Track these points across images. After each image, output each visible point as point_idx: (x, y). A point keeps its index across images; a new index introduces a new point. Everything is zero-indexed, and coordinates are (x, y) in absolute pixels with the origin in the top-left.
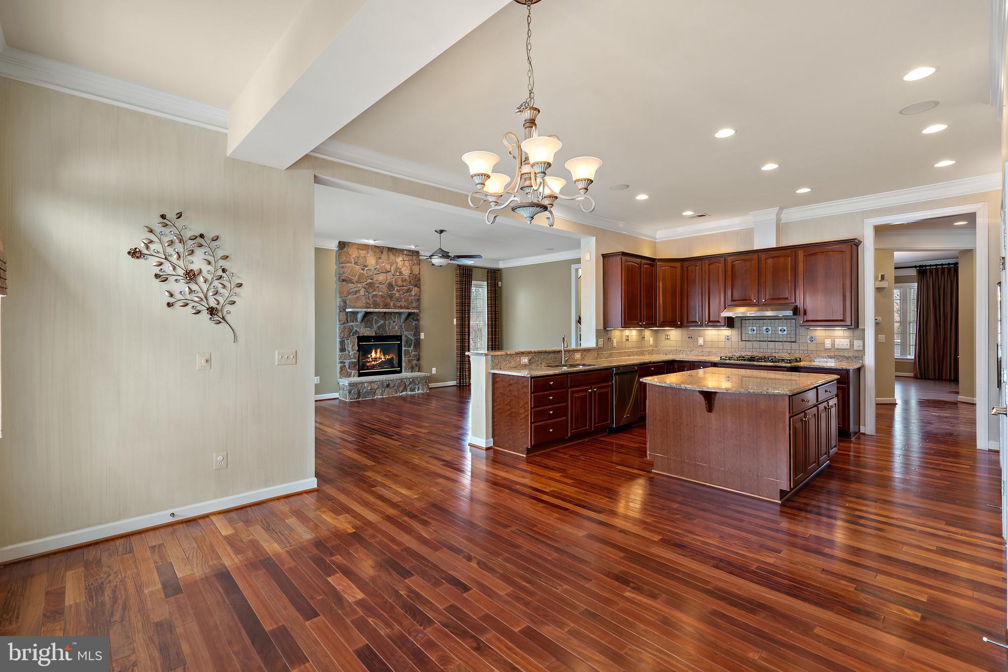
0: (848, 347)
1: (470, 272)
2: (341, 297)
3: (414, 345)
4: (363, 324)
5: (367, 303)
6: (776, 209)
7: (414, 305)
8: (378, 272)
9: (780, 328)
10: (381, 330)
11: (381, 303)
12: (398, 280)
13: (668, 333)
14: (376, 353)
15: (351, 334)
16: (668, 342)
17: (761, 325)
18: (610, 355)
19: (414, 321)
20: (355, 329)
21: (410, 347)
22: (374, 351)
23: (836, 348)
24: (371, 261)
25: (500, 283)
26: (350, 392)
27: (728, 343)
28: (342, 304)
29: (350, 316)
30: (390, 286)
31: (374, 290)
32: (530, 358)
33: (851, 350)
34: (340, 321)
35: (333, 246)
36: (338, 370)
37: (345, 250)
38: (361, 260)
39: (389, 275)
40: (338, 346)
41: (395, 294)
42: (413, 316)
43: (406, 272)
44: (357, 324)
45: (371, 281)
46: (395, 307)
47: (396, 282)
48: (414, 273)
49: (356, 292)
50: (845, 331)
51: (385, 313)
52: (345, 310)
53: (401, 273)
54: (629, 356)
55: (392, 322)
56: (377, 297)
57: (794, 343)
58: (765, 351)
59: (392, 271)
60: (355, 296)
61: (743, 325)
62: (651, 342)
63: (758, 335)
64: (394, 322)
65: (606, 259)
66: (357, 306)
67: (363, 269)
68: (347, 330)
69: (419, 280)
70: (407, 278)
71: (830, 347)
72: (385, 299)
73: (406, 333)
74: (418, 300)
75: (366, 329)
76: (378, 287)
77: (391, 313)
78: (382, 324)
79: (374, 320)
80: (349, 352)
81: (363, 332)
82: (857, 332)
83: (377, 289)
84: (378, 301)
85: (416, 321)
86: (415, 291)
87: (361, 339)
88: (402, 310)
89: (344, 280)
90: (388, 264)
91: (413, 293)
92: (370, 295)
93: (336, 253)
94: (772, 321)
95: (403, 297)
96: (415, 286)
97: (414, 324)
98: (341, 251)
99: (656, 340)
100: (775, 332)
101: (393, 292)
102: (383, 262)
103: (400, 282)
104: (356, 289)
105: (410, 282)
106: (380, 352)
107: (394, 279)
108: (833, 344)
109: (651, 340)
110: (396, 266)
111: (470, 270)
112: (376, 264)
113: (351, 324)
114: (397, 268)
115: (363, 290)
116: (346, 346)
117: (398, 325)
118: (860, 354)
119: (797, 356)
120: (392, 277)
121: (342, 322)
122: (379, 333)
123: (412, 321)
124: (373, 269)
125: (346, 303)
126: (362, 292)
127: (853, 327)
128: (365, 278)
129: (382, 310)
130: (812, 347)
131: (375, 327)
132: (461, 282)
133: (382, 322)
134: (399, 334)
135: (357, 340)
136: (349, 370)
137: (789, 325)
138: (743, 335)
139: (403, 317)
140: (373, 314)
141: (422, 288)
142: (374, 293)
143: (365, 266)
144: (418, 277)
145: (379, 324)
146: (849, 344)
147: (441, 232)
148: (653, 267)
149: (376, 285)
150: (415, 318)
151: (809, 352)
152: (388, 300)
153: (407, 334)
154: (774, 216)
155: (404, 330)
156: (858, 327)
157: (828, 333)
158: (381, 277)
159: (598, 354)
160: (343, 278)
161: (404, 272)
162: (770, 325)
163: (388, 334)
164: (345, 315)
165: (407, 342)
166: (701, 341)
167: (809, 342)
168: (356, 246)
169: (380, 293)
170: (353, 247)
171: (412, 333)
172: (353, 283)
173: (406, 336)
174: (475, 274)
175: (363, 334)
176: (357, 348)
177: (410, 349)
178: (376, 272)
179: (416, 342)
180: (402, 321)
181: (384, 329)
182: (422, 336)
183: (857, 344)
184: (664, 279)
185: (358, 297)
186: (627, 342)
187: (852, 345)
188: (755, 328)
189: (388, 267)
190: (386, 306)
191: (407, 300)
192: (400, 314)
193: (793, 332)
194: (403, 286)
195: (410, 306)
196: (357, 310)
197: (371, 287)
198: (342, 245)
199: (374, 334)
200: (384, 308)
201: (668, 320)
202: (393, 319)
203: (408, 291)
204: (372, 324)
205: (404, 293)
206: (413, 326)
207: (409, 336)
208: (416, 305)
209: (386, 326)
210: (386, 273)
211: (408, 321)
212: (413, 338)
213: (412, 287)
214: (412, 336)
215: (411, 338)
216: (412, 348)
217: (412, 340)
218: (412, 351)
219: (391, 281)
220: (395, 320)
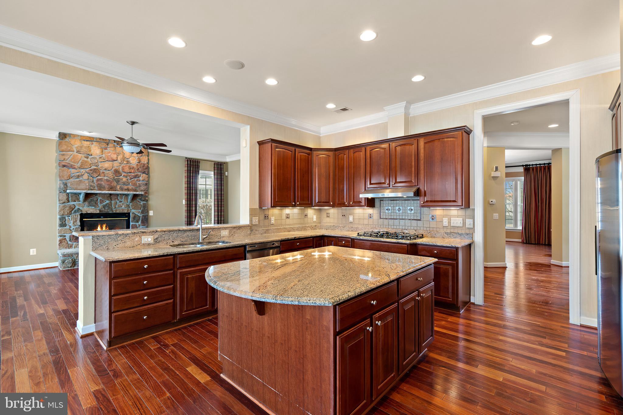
0: (461, 225)
1: (197, 163)
2: (60, 180)
3: (142, 220)
4: (86, 203)
5: (91, 186)
6: (404, 104)
7: (142, 188)
8: (104, 161)
9: (409, 208)
11: (107, 186)
12: (125, 168)
13: (328, 212)
14: (102, 228)
15: (73, 212)
16: (328, 219)
17: (395, 205)
18: (267, 231)
19: (141, 200)
20: (77, 207)
21: (138, 222)
22: (99, 226)
23: (451, 225)
24: (96, 150)
25: (226, 173)
26: (63, 262)
27: (371, 220)
28: (62, 186)
29: (72, 197)
30: (117, 172)
31: (99, 175)
32: (156, 236)
33: (464, 228)
34: (59, 200)
35: (54, 136)
36: (58, 243)
37: (67, 140)
38: (84, 150)
39: (116, 164)
40: (58, 222)
41: (122, 179)
42: (140, 197)
43: (134, 161)
44: (80, 204)
45: (95, 167)
46: (122, 189)
47: (123, 169)
48: (142, 162)
49: (78, 177)
50: (459, 211)
51: (111, 194)
52: (65, 191)
53: (128, 162)
54: (289, 231)
55: (118, 202)
56: (102, 181)
57: (420, 221)
58: (398, 227)
59: (119, 160)
60: (78, 180)
61: (382, 205)
62: (315, 219)
63: (392, 214)
64: (121, 202)
65: (261, 146)
66: (79, 188)
67: (87, 158)
68: (68, 208)
69: (148, 168)
70: (135, 166)
71: (447, 225)
72: (111, 183)
73: (133, 211)
74: (146, 184)
75: (90, 207)
76: (103, 173)
77: (117, 195)
78: (108, 204)
79: (99, 200)
80: (70, 227)
81: (87, 210)
82: (468, 212)
83: (103, 174)
84: (103, 184)
85: (143, 201)
86: (143, 177)
87: (83, 216)
88: (129, 192)
89: (64, 166)
90: (114, 154)
91: (141, 178)
92: (95, 180)
93: (56, 142)
94: (403, 201)
95: (131, 182)
96: (143, 173)
97: (142, 204)
98: (61, 141)
99: (319, 218)
100: (405, 210)
101: (121, 177)
102: (109, 152)
103: (127, 170)
104: (78, 174)
105: (138, 169)
106: (106, 227)
107: (121, 167)
108: (449, 222)
109: (315, 217)
110: (123, 156)
111: (197, 162)
112: (101, 153)
113: (73, 203)
114: (124, 158)
115: (86, 175)
116: (66, 222)
117: (125, 205)
118: (471, 232)
119: (421, 232)
120: (119, 165)
121: (62, 202)
122: (105, 211)
123: (140, 201)
124: (98, 157)
125: (67, 185)
126: (86, 176)
127: (463, 207)
128: (88, 165)
129: (107, 192)
130: (433, 224)
131: (100, 206)
132: (189, 171)
133: (107, 202)
134: (126, 212)
135: (79, 217)
136: (69, 242)
137: (415, 205)
138: (382, 214)
139: (130, 198)
140: (98, 195)
141: (151, 174)
142: (99, 177)
143: (88, 155)
144: (146, 166)
145: (104, 204)
146: (462, 222)
147: (133, 123)
148: (309, 155)
149: (101, 171)
150: (143, 199)
151: (431, 229)
152: (114, 184)
153: (135, 212)
154: (403, 110)
155: (131, 208)
156: (469, 207)
157: (445, 212)
158: (107, 165)
159: (252, 230)
160: (63, 164)
161: (131, 162)
162: (401, 205)
163: (115, 212)
164: (65, 195)
165: (134, 218)
166: (351, 219)
167: (431, 220)
168: (79, 138)
169: (106, 178)
170: (76, 138)
171: (141, 211)
172: (74, 168)
173: (133, 213)
174: (202, 165)
175: (86, 211)
176: (79, 224)
177: (137, 224)
178: (101, 160)
179: (144, 218)
180: (129, 201)
181: (109, 208)
182: (151, 213)
183: (469, 222)
184: (319, 166)
185: (81, 181)
186: (288, 220)
187: (464, 223)
188: (390, 208)
189: (114, 157)
190: (111, 188)
191: (134, 184)
192: (127, 195)
193: (419, 211)
194: (131, 173)
195: (138, 189)
196: (79, 191)
197: (95, 172)
198: (63, 136)
199: (98, 212)
200: (109, 190)
201: (323, 201)
202: (120, 200)
203: (136, 177)
204: (96, 203)
205: (131, 179)
206: (141, 205)
207: (137, 214)
208: (144, 189)
209: (111, 205)
210: (112, 161)
211: (135, 201)
212: (141, 215)
213: (139, 173)
214: (140, 213)
215: (139, 215)
216: (140, 223)
217: (139, 217)
218: (139, 226)
219: (117, 168)
220: (122, 200)
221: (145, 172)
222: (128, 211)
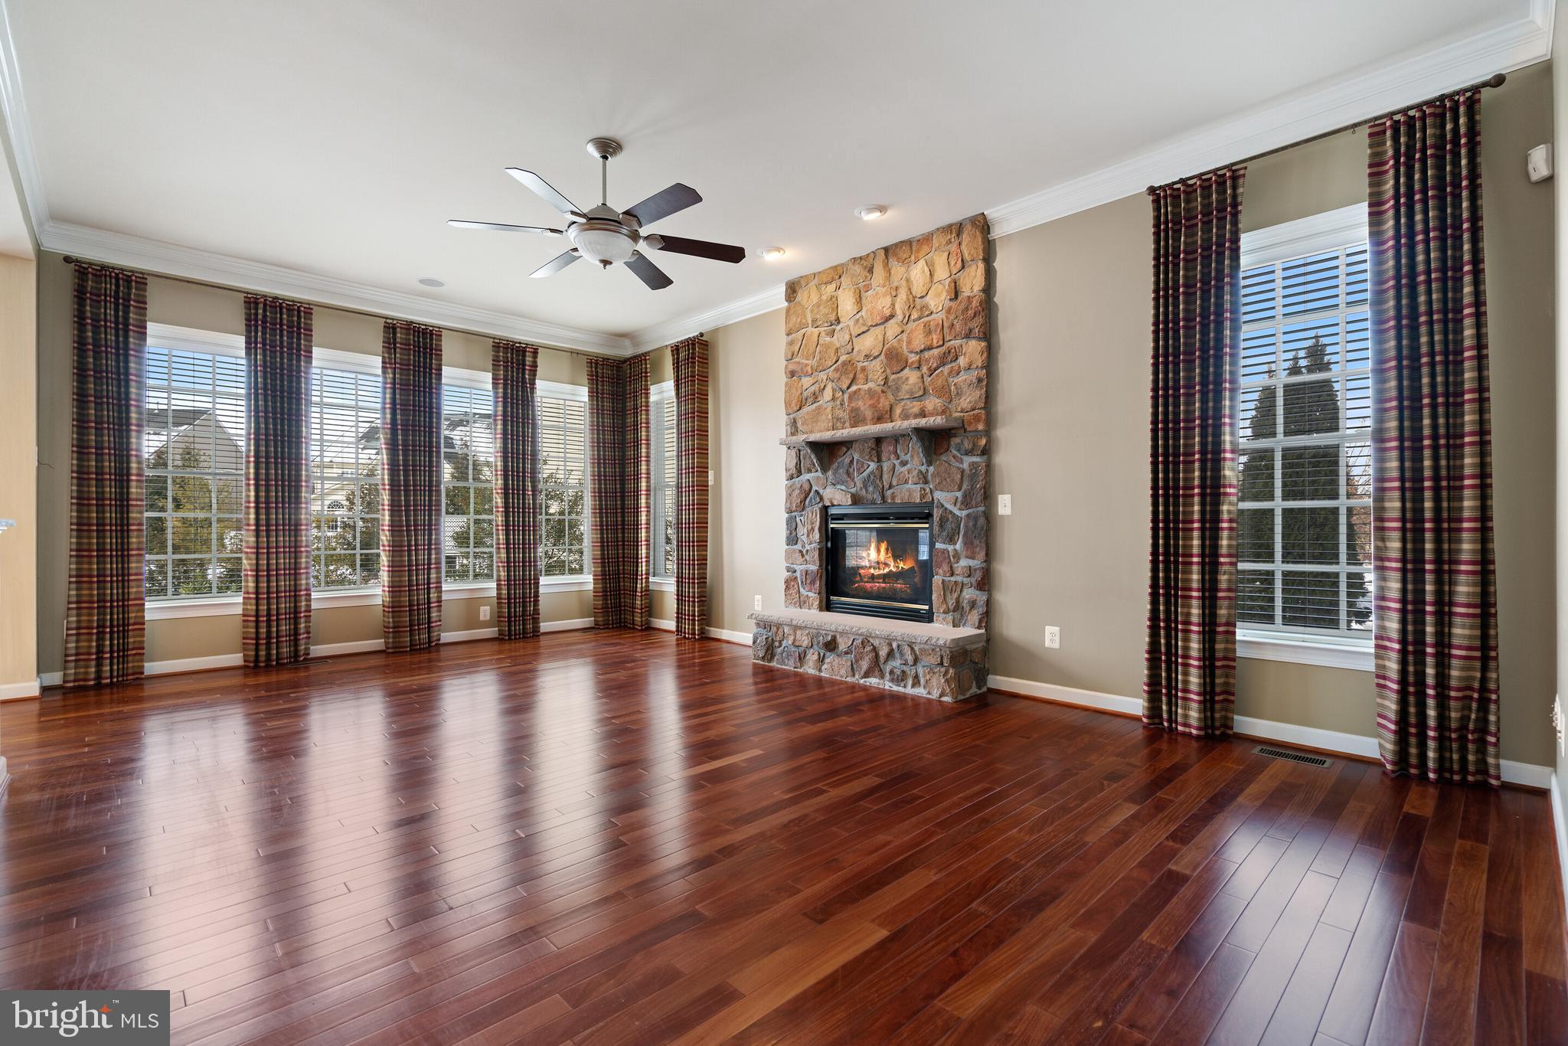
2: (787, 414)
3: (966, 535)
4: (831, 474)
5: (837, 417)
7: (966, 400)
8: (865, 328)
10: (871, 489)
11: (869, 414)
12: (915, 335)
15: (807, 503)
19: (962, 454)
20: (814, 489)
21: (951, 540)
24: (847, 302)
28: (790, 430)
29: (805, 456)
30: (895, 359)
31: (854, 381)
34: (786, 471)
36: (783, 587)
37: (798, 298)
39: (892, 327)
40: (783, 531)
42: (957, 440)
43: (939, 299)
44: (820, 477)
45: (847, 357)
46: (907, 414)
47: (910, 342)
48: (966, 292)
49: (816, 396)
51: (879, 441)
53: (923, 310)
55: (897, 462)
56: (860, 399)
59: (899, 312)
60: (816, 405)
64: (904, 464)
67: (834, 332)
68: (797, 492)
69: (989, 309)
70: (943, 317)
72: (879, 400)
73: (938, 496)
74: (984, 381)
75: (839, 486)
76: (863, 369)
77: (896, 437)
78: (873, 473)
79: (855, 463)
80: (804, 545)
81: (833, 495)
83: (862, 375)
84: (863, 407)
85: (968, 453)
86: (969, 353)
87: (824, 515)
89: (793, 374)
90: (886, 293)
91: (963, 361)
92: (846, 397)
95: (933, 383)
96: (971, 336)
97: (965, 466)
98: (790, 306)
101: (904, 373)
102: (876, 296)
103: (920, 340)
104: (814, 388)
105: (952, 327)
106: (887, 550)
107: (904, 337)
110: (910, 294)
112: (858, 308)
113: (809, 475)
114: (911, 303)
115: (829, 387)
116: (797, 531)
117: (917, 473)
120: (899, 330)
121: (789, 475)
123: (959, 455)
124: (852, 324)
125: (797, 426)
126: (829, 392)
128: (834, 354)
129: (870, 430)
131: (859, 480)
133: (873, 466)
134: (921, 502)
135: (818, 517)
136: (801, 589)
140: (854, 443)
142: (854, 388)
143: (832, 322)
144: (980, 302)
145: (866, 474)
149: (859, 366)
150: (967, 445)
152: (891, 400)
153: (943, 500)
155: (931, 486)
158: (871, 341)
160: (792, 368)
161: (932, 305)
163: (891, 501)
164: (795, 453)
165: (943, 524)
169: (867, 387)
170: (811, 284)
171: (959, 494)
172: (808, 375)
174: (1258, 192)
175: (833, 500)
177: (950, 548)
178: (857, 330)
179: (971, 524)
180: (924, 460)
181: (876, 486)
182: (1004, 505)
185: (819, 409)
189: (887, 306)
190: (879, 417)
194: (931, 348)
197: (847, 373)
198: (791, 290)
202: (903, 457)
203: (943, 361)
204: (848, 473)
205: (932, 371)
206: (963, 472)
207: (950, 507)
208: (970, 402)
209: (881, 477)
210: (883, 323)
211: (944, 458)
212: (964, 513)
213: (957, 343)
214: (958, 504)
215: (957, 513)
216: (958, 546)
217: (958, 520)
218: (957, 556)
219: (894, 342)
220: (908, 457)
221: (970, 330)
222: (923, 496)
